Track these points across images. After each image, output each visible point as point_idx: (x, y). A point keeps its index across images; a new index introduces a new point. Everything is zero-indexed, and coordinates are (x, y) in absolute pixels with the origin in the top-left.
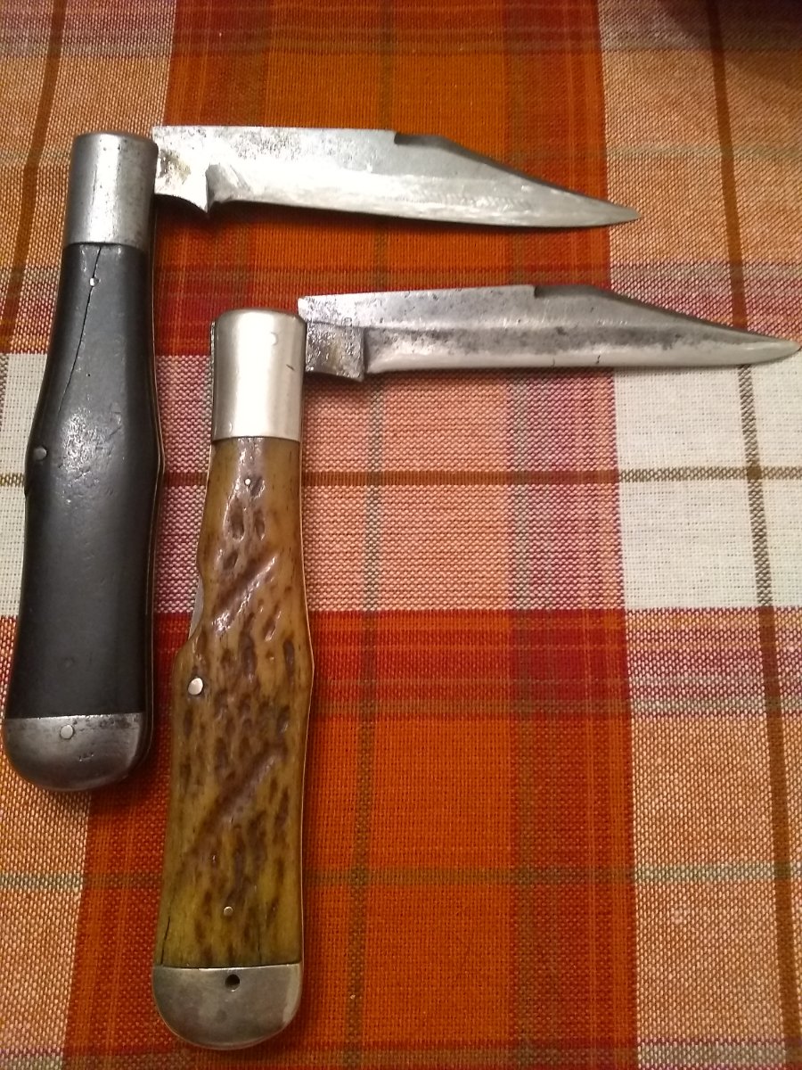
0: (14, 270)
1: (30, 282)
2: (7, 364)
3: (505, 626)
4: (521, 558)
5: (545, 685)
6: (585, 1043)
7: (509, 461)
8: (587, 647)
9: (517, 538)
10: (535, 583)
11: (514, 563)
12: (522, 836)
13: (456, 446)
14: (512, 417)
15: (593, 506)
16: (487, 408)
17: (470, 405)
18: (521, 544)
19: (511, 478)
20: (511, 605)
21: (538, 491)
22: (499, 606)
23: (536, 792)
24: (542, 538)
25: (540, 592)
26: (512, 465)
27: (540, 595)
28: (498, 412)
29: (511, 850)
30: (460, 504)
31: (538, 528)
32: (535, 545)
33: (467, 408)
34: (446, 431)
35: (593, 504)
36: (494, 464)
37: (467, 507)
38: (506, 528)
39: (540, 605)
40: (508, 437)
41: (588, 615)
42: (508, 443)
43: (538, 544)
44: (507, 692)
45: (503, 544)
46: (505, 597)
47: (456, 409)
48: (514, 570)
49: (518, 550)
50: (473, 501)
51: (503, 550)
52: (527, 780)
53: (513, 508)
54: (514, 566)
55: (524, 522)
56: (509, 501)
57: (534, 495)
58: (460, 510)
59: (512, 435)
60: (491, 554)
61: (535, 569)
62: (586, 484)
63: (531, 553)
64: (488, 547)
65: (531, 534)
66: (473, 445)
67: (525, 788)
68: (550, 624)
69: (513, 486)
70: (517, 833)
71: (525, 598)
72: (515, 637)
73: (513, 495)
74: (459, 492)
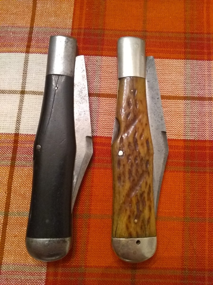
0: (30, 27)
1: (35, 32)
2: (29, 56)
3: (182, 144)
4: (188, 123)
5: (194, 162)
6: (204, 270)
7: (184, 93)
8: (208, 151)
9: (187, 117)
10: (192, 131)
11: (185, 125)
12: (186, 208)
13: (168, 87)
14: (186, 79)
15: (211, 108)
16: (178, 76)
17: (172, 75)
18: (188, 119)
19: (185, 98)
20: (184, 138)
21: (193, 102)
22: (180, 138)
23: (191, 194)
24: (194, 117)
25: (193, 134)
26: (185, 94)
27: (193, 135)
28: (181, 77)
29: (183, 212)
30: (169, 106)
31: (193, 114)
32: (192, 119)
33: (171, 76)
34: (165, 82)
35: (211, 107)
36: (180, 94)
37: (171, 107)
38: (183, 114)
39: (193, 138)
40: (184, 85)
41: (208, 142)
42: (184, 87)
43: (193, 119)
44: (182, 164)
45: (182, 119)
46: (182, 135)
47: (168, 76)
48: (185, 127)
49: (187, 121)
50: (173, 105)
51: (182, 121)
52: (188, 191)
53: (185, 108)
54: (185, 126)
55: (189, 112)
56: (184, 105)
57: (192, 104)
58: (168, 108)
59: (185, 85)
60: (178, 122)
61: (192, 127)
62: (208, 101)
63: (191, 122)
64: (177, 119)
65: (191, 116)
66: (173, 87)
67: (187, 193)
68: (196, 144)
69: (185, 101)
70: (185, 207)
71: (189, 136)
72: (185, 147)
73: (186, 103)
74: (169, 102)
